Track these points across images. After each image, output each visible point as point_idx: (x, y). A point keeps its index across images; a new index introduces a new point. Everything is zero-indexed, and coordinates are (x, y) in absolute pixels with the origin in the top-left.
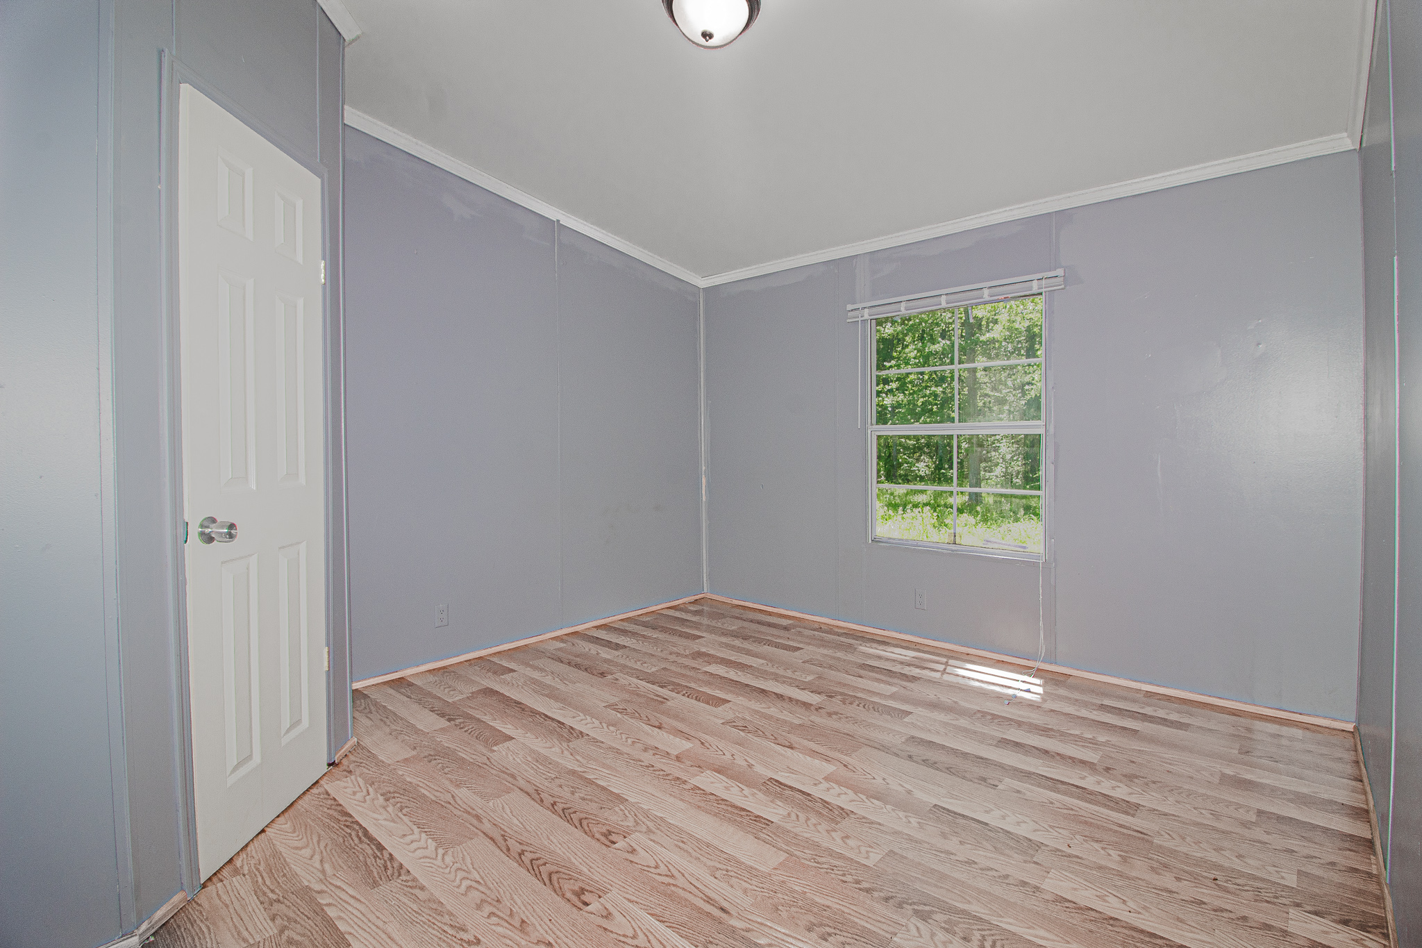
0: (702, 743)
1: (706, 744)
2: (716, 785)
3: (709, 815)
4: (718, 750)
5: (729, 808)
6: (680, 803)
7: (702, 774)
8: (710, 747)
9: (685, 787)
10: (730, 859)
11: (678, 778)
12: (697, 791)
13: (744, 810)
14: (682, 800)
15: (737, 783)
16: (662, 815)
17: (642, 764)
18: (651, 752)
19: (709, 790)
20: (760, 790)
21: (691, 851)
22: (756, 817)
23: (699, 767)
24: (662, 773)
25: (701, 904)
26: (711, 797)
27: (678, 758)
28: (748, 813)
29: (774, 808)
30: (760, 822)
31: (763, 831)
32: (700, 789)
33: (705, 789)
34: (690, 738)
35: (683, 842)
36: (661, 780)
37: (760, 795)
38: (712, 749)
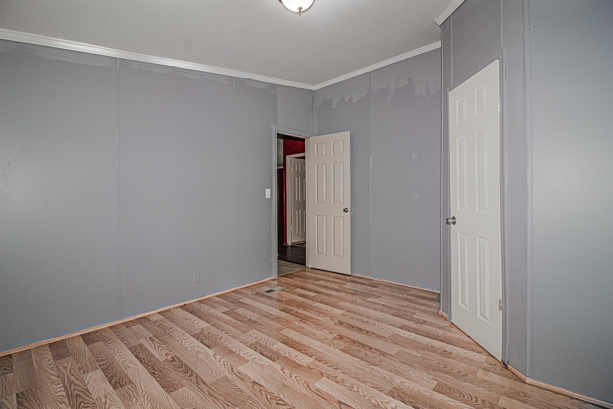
0: (308, 386)
1: (306, 385)
2: (301, 358)
3: (304, 344)
4: (299, 381)
5: (296, 347)
6: (317, 349)
7: (308, 363)
8: (304, 383)
9: (316, 357)
10: (298, 331)
11: (319, 361)
12: (310, 354)
13: (290, 347)
14: (317, 351)
15: (291, 359)
16: (324, 344)
17: (341, 370)
18: (338, 379)
19: (305, 355)
20: (282, 355)
21: (311, 333)
22: (286, 344)
23: (310, 368)
24: (329, 364)
25: (307, 322)
26: (304, 352)
27: (322, 374)
28: (289, 345)
29: (278, 347)
30: (285, 342)
31: (285, 339)
32: (309, 356)
33: (306, 356)
34: (317, 392)
35: (314, 336)
36: (328, 360)
37: (282, 353)
38: (303, 381)
